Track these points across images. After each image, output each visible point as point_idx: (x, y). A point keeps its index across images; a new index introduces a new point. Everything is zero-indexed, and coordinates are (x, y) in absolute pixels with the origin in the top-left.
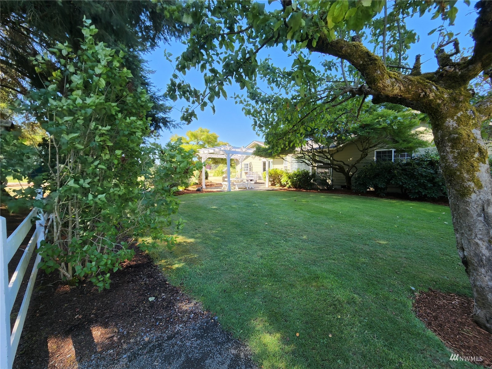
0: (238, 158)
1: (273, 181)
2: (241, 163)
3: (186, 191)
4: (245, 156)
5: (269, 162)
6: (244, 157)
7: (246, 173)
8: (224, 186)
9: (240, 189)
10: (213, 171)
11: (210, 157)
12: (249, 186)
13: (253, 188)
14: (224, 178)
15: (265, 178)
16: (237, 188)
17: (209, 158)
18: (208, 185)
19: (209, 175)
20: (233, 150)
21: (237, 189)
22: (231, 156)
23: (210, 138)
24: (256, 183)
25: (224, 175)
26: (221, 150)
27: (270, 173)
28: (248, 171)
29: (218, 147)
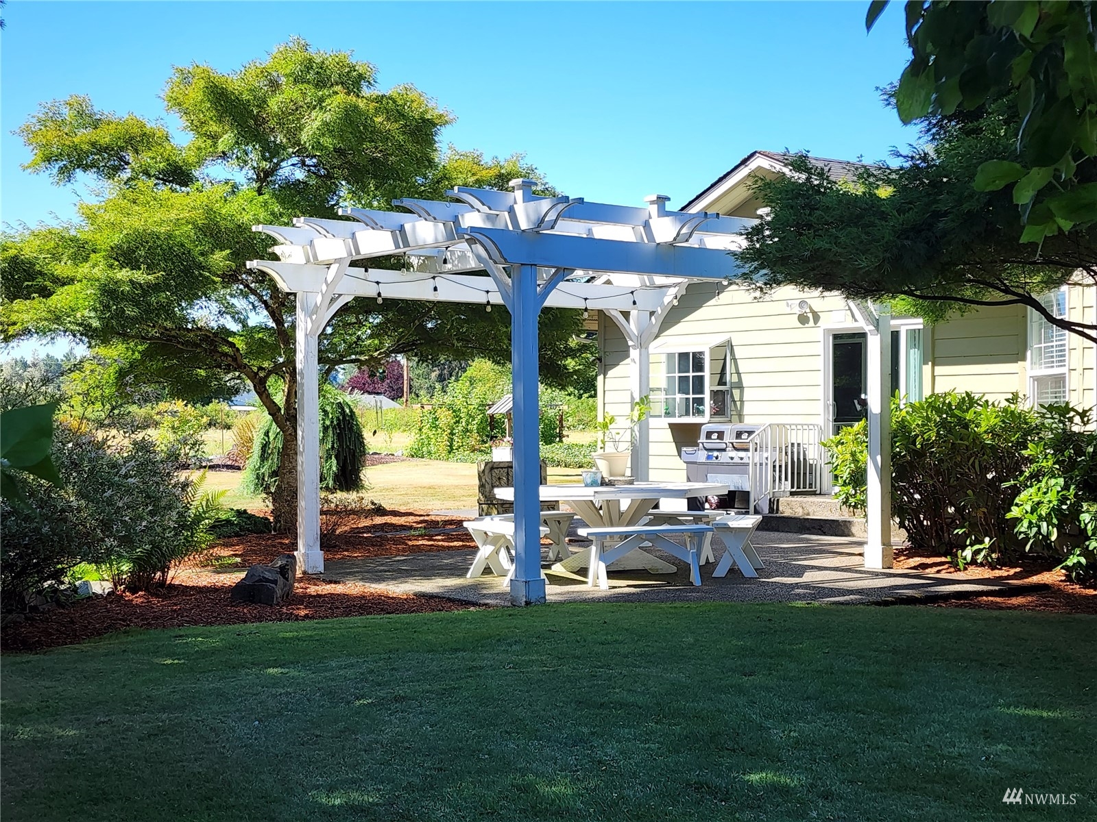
0: (613, 307)
1: (933, 505)
2: (643, 345)
3: (138, 598)
4: (672, 286)
5: (895, 336)
6: (669, 297)
7: (685, 436)
8: (485, 551)
9: (624, 586)
10: (414, 411)
11: (369, 291)
12: (707, 553)
13: (748, 571)
14: (492, 475)
15: (858, 479)
16: (598, 568)
17: (363, 306)
18: (353, 540)
19: (373, 442)
20: (571, 228)
21: (599, 583)
22: (551, 284)
23: (373, 134)
24: (774, 523)
25: (502, 453)
26: (456, 232)
27: (902, 432)
28: (704, 419)
29: (437, 206)
